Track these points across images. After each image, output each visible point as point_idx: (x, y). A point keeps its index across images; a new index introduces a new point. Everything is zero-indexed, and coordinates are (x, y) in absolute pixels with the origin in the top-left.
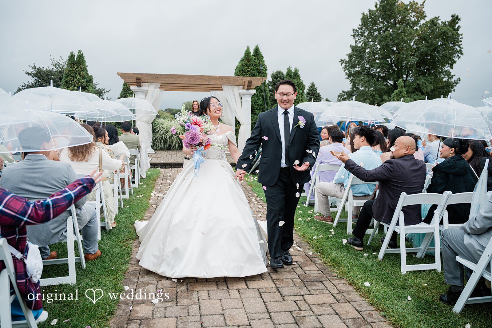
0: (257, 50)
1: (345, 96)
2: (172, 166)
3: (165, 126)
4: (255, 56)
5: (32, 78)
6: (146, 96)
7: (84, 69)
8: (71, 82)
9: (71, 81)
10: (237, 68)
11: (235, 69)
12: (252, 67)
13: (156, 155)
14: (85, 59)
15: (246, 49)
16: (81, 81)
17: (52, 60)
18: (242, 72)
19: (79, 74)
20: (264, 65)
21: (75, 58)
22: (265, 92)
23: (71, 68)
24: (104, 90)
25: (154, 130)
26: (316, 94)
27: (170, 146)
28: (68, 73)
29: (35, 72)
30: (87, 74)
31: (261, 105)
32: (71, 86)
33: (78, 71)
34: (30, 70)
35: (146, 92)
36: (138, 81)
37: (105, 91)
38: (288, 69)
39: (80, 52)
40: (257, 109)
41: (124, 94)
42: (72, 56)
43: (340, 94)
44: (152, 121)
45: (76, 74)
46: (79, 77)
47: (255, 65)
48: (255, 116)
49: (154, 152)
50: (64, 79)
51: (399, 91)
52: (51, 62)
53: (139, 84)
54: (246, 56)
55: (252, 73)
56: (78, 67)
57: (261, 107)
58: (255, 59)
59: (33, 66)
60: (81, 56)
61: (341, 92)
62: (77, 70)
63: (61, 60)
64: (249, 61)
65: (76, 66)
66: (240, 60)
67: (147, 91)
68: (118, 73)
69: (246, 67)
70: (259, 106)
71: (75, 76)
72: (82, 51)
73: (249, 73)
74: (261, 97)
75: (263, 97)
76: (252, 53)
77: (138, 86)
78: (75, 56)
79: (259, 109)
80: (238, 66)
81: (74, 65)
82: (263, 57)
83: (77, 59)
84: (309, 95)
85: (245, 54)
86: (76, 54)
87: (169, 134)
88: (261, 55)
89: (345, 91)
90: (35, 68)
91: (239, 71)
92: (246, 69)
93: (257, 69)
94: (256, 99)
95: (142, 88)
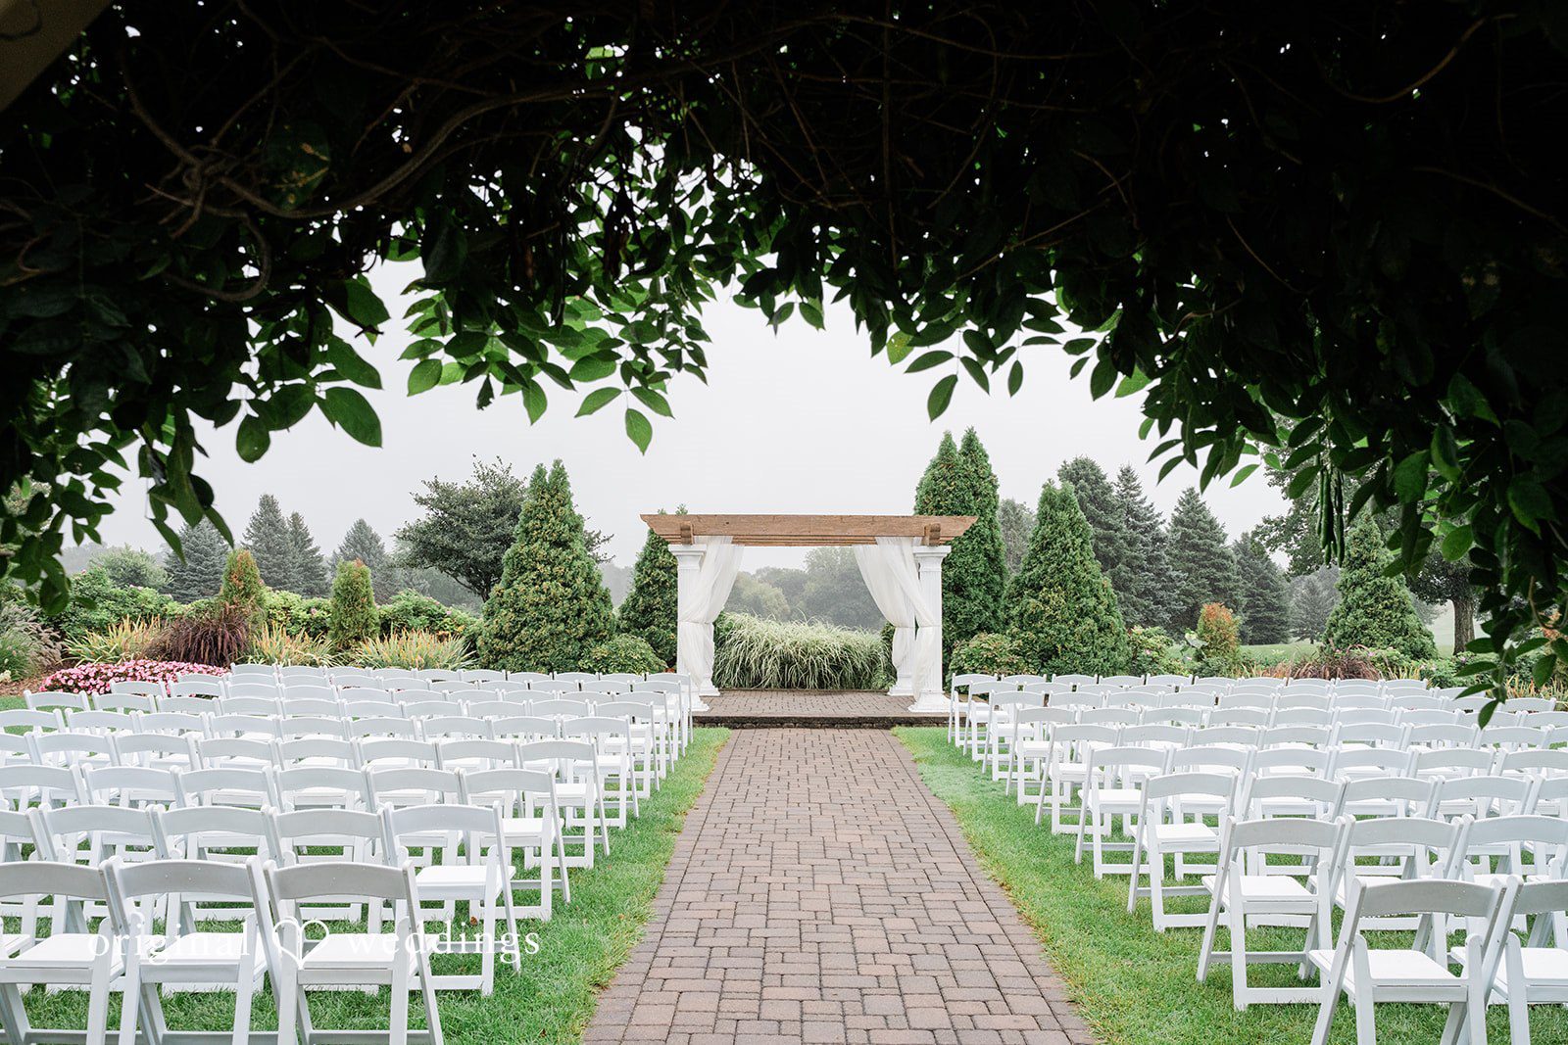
0: (970, 441)
1: (1273, 534)
2: (756, 723)
3: (744, 632)
4: (965, 454)
5: (428, 512)
6: (701, 564)
7: (565, 502)
8: (536, 532)
9: (537, 530)
10: (921, 483)
11: (918, 488)
12: (958, 482)
13: (721, 699)
14: (568, 480)
15: (942, 437)
16: (557, 528)
17: (478, 466)
18: (935, 495)
19: (554, 513)
20: (990, 474)
21: (547, 478)
22: (993, 541)
23: (537, 500)
24: (597, 536)
25: (720, 642)
26: (1202, 524)
27: (758, 679)
28: (531, 512)
29: (435, 496)
30: (572, 514)
31: (982, 575)
32: (536, 541)
33: (552, 506)
34: (426, 492)
35: (702, 557)
36: (685, 533)
37: (601, 537)
38: (1044, 486)
39: (557, 463)
40: (972, 585)
41: (650, 555)
42: (540, 473)
43: (1258, 527)
44: (715, 618)
45: (548, 513)
46: (553, 519)
47: (966, 476)
48: (967, 604)
49: (719, 694)
50: (522, 526)
51: (1361, 530)
52: (475, 470)
53: (688, 539)
54: (943, 455)
55: (957, 497)
56: (552, 496)
57: (984, 581)
58: (966, 462)
59: (434, 480)
60: (560, 473)
61: (1261, 523)
62: (550, 504)
63: (498, 463)
64: (949, 467)
65: (547, 496)
66: (927, 464)
67: (705, 553)
68: (642, 516)
69: (944, 483)
70: (976, 577)
71: (546, 517)
72: (561, 461)
73: (951, 495)
74: (981, 556)
75: (987, 555)
76: (959, 445)
77: (683, 543)
78: (546, 473)
79: (979, 585)
80: (923, 479)
81: (543, 493)
82: (986, 456)
83: (550, 479)
84: (1179, 527)
85: (941, 450)
86: (549, 468)
87: (755, 654)
88: (981, 451)
89: (1272, 518)
90: (436, 486)
91: (927, 493)
92: (945, 487)
93: (972, 486)
94: (970, 560)
95: (693, 547)
